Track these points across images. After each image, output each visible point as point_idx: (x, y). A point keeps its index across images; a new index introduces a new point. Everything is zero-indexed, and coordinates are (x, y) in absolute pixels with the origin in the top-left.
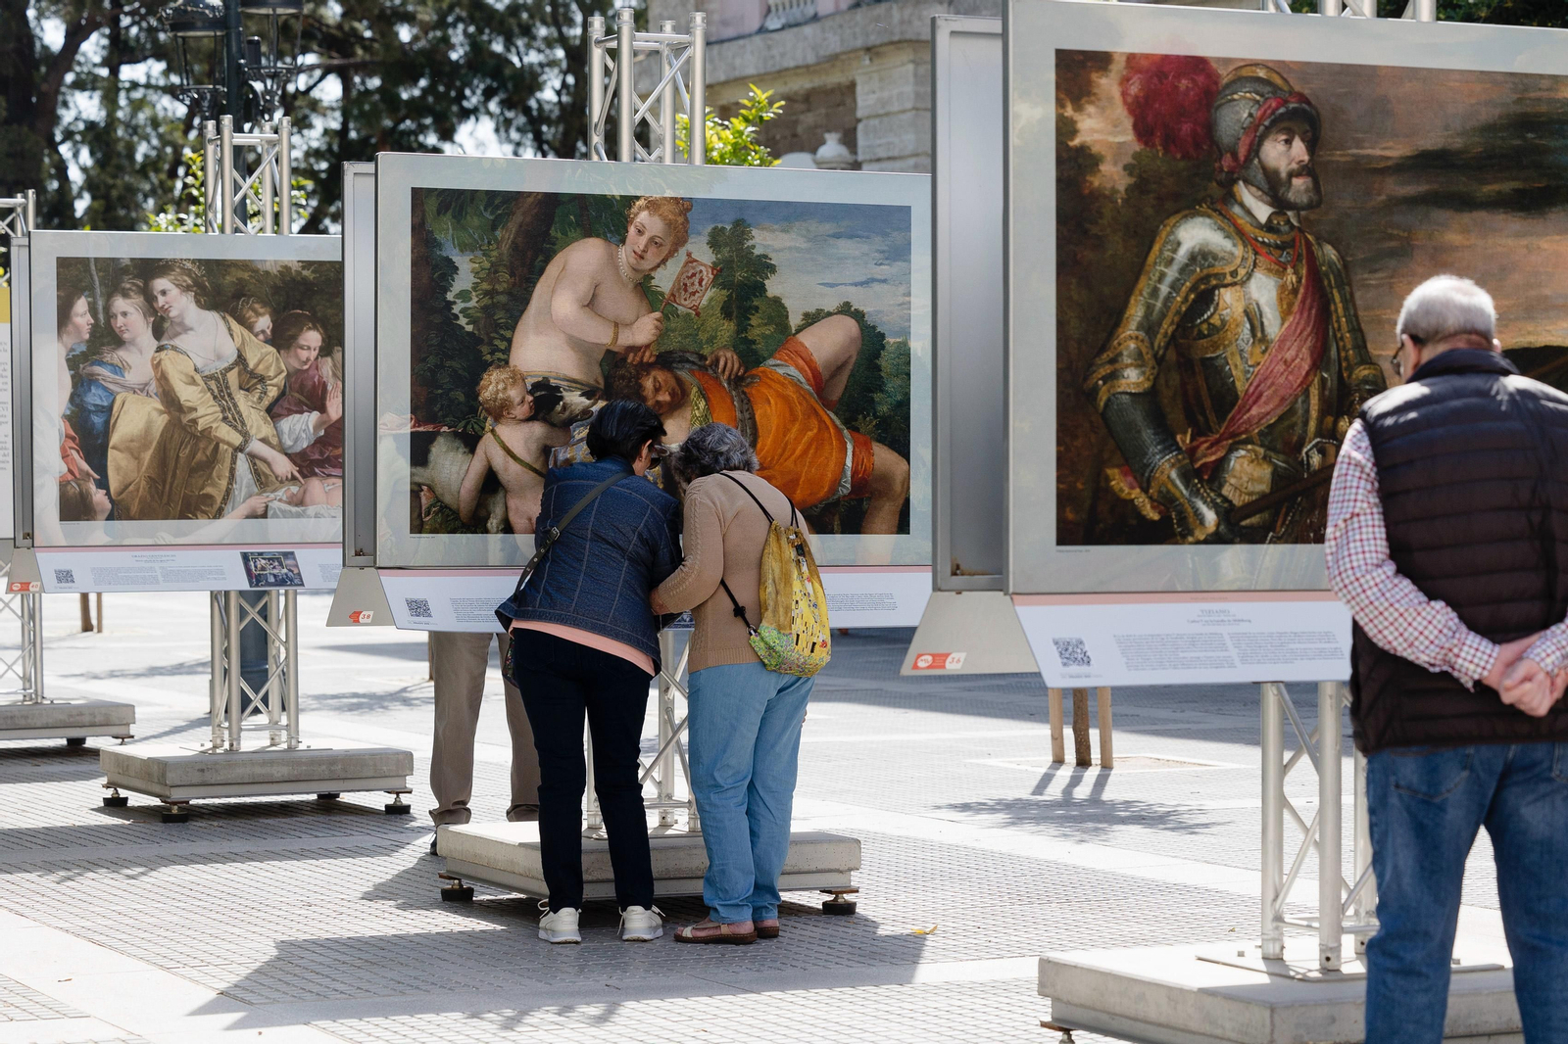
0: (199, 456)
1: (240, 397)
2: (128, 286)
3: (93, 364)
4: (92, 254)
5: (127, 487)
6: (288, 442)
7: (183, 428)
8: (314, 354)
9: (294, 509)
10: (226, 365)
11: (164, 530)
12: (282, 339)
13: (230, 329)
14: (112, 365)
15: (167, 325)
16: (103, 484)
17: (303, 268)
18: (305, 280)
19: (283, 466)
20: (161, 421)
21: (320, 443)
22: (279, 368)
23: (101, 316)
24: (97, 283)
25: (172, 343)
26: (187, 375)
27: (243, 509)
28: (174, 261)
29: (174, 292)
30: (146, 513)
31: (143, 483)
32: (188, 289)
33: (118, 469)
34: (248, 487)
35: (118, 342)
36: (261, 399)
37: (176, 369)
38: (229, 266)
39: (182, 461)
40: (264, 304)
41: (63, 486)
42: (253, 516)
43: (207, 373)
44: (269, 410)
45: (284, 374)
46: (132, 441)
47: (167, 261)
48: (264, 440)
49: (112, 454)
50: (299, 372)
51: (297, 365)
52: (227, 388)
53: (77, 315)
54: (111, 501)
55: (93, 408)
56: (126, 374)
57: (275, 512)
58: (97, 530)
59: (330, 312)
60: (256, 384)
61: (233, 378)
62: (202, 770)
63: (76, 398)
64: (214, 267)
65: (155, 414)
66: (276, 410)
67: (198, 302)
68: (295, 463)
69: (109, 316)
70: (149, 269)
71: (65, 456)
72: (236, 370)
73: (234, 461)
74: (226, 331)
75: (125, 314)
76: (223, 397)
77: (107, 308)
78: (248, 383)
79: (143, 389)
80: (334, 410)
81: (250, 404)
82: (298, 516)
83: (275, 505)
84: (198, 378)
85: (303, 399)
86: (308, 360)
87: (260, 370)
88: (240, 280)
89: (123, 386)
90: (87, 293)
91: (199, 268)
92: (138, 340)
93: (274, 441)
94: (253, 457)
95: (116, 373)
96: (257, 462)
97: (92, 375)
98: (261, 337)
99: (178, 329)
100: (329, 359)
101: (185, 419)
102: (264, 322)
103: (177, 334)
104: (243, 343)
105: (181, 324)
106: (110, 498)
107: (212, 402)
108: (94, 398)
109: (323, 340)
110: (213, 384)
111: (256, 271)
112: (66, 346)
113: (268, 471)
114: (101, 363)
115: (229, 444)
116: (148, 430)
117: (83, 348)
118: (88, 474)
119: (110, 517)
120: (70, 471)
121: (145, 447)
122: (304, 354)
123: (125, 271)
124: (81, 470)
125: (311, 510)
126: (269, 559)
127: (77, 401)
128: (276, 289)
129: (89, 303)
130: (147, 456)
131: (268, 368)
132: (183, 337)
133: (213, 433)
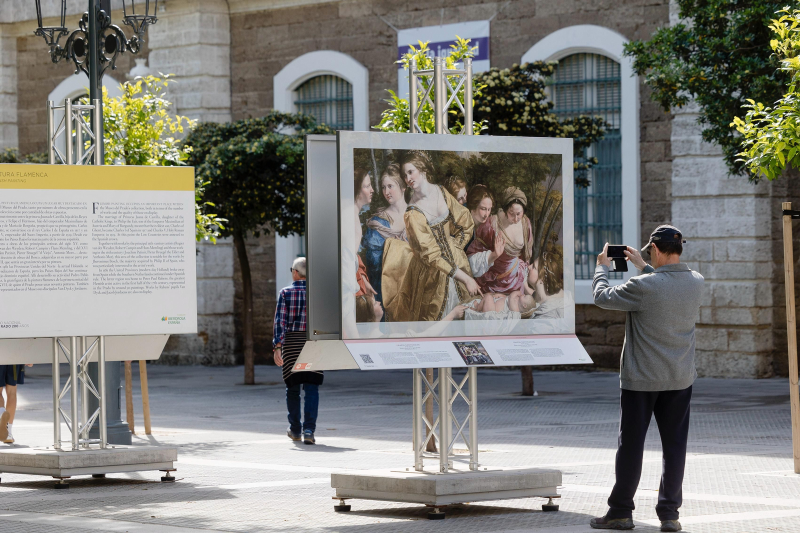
0: (429, 279)
1: (450, 240)
2: (391, 168)
3: (373, 219)
4: (372, 146)
5: (391, 300)
6: (476, 271)
7: (421, 261)
8: (488, 213)
9: (478, 314)
10: (443, 220)
11: (411, 327)
12: (472, 203)
13: (445, 196)
14: (383, 219)
15: (412, 193)
16: (379, 298)
17: (483, 156)
18: (483, 164)
19: (473, 286)
20: (409, 256)
21: (492, 271)
22: (470, 221)
23: (377, 187)
24: (375, 165)
25: (415, 205)
26: (423, 226)
27: (452, 314)
28: (415, 151)
29: (416, 172)
30: (402, 317)
31: (400, 297)
32: (422, 170)
33: (387, 288)
34: (455, 300)
35: (387, 205)
36: (461, 242)
37: (417, 222)
38: (444, 155)
39: (420, 282)
40: (463, 180)
41: (358, 298)
42: (457, 318)
43: (433, 225)
44: (465, 249)
45: (473, 226)
46: (394, 269)
47: (412, 151)
48: (463, 269)
49: (384, 278)
50: (481, 224)
51: (479, 220)
52: (444, 235)
53: (365, 187)
54: (384, 309)
55: (373, 248)
56: (391, 226)
57: (468, 316)
58: (376, 328)
59: (497, 185)
60: (458, 232)
61: (447, 227)
62: (454, 485)
63: (364, 241)
64: (436, 155)
65: (406, 252)
66: (469, 249)
67: (428, 178)
68: (479, 284)
69: (382, 187)
70: (402, 156)
71: (359, 280)
72: (448, 223)
73: (447, 283)
74: (443, 197)
75: (390, 186)
76: (441, 241)
77: (381, 182)
78: (455, 231)
79: (399, 236)
80: (499, 249)
81: (455, 245)
82: (481, 318)
83: (469, 311)
84: (428, 228)
85: (483, 242)
86: (485, 216)
87: (461, 223)
88: (450, 164)
89: (389, 234)
90: (370, 172)
91: (429, 156)
92: (397, 203)
93: (468, 270)
94: (457, 280)
95: (385, 225)
96: (460, 283)
97: (373, 226)
98: (461, 201)
99: (418, 196)
100: (496, 216)
101: (422, 255)
102: (462, 192)
103: (418, 200)
104: (452, 206)
105: (420, 193)
106: (383, 307)
107: (436, 244)
108: (374, 241)
109: (493, 204)
110: (436, 232)
111: (458, 158)
112: (359, 207)
113: (465, 290)
114: (378, 218)
115: (445, 271)
116: (402, 262)
117: (368, 208)
118: (371, 292)
119: (383, 320)
120: (362, 289)
121: (401, 273)
122: (483, 213)
123: (389, 158)
124: (367, 289)
125: (487, 314)
126: (469, 347)
127: (365, 243)
128: (468, 169)
129: (371, 179)
130: (402, 279)
131: (465, 222)
132: (421, 201)
133: (437, 264)
